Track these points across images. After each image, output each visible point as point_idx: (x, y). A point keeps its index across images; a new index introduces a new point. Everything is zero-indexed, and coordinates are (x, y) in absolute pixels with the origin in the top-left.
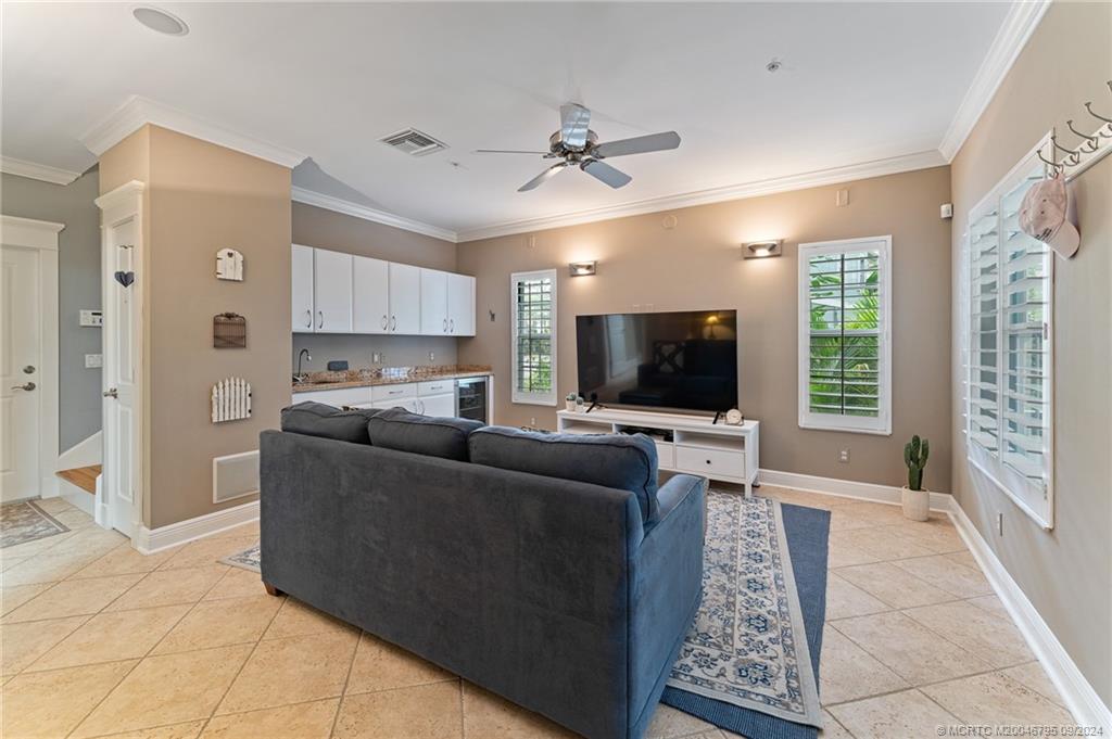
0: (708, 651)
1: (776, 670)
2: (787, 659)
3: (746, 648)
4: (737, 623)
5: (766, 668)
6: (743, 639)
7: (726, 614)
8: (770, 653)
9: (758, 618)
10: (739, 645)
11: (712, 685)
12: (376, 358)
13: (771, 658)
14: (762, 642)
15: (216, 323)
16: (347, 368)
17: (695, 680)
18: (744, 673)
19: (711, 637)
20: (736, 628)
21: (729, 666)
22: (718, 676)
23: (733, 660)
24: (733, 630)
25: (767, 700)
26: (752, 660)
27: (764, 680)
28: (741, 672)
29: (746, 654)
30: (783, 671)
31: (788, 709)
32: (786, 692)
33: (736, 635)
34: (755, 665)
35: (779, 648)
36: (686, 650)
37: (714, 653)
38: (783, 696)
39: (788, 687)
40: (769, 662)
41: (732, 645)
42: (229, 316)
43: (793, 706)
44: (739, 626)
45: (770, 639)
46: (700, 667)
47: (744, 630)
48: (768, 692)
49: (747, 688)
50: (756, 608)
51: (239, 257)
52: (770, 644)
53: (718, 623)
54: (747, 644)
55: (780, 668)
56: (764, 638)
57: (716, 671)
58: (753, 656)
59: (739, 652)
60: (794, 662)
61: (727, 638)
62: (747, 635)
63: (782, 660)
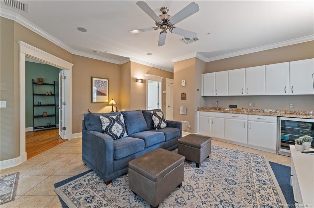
0: (93, 182)
1: (73, 192)
2: (72, 197)
3: (85, 190)
4: (95, 194)
5: (76, 190)
6: (89, 191)
7: (101, 193)
8: (78, 194)
9: (91, 201)
10: (88, 189)
11: (84, 178)
12: (250, 105)
13: (77, 193)
14: (83, 195)
15: (181, 95)
16: (236, 107)
17: (88, 176)
18: (80, 185)
19: (96, 184)
20: (94, 192)
21: (85, 183)
22: (85, 180)
23: (85, 185)
24: (94, 191)
25: (70, 185)
26: (81, 188)
27: (74, 187)
28: (81, 185)
29: (84, 188)
30: (71, 193)
31: (64, 187)
32: (67, 189)
33: (91, 190)
34: (79, 188)
35: (77, 198)
36: (97, 178)
37: (91, 182)
38: (67, 188)
39: (67, 191)
40: (76, 192)
41: (89, 187)
42: (183, 93)
43: (64, 188)
44: (93, 193)
45: (81, 198)
46: (90, 178)
47: (91, 193)
48: (71, 186)
49: (76, 183)
50: (96, 204)
51: (185, 81)
52: (80, 196)
53: (99, 189)
54: (86, 191)
55: (73, 193)
56: (84, 197)
57: (86, 180)
58: (82, 190)
59: (86, 187)
60: (70, 198)
61: (92, 188)
62: (89, 193)
63: (73, 195)
